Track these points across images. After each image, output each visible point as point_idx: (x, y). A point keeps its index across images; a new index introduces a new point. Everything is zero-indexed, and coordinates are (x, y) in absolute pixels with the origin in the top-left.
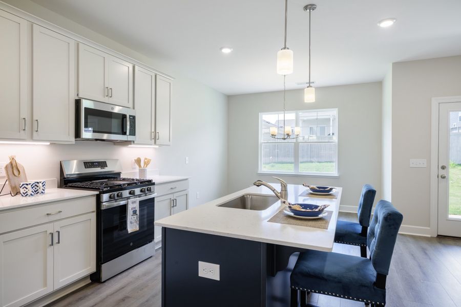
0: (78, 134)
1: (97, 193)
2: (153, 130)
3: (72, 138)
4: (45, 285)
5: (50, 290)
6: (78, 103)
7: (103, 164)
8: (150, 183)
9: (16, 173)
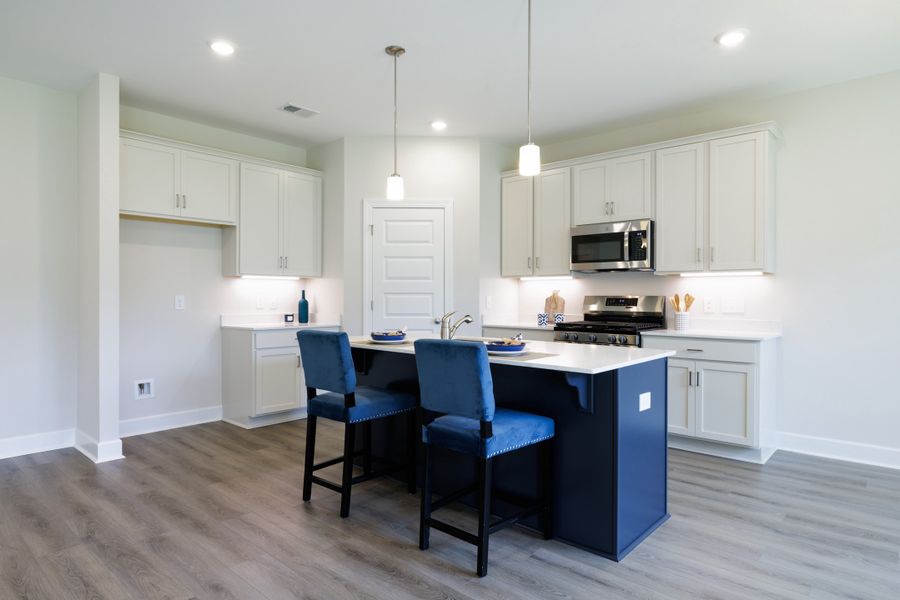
2: (700, 246)
7: (633, 302)
9: (553, 305)
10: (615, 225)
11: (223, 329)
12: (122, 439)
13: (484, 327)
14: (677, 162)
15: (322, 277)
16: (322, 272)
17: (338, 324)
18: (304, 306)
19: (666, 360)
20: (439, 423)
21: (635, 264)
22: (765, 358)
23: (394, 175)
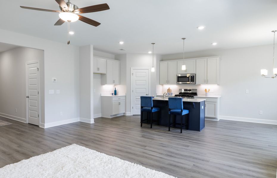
0: (177, 83)
2: (205, 79)
6: (177, 75)
7: (190, 90)
9: (169, 91)
10: (187, 74)
11: (101, 97)
12: (94, 119)
13: (157, 96)
14: (201, 62)
15: (120, 85)
16: (120, 83)
17: (125, 95)
18: (115, 91)
19: (205, 101)
20: (172, 110)
21: (191, 82)
22: (218, 101)
23: (153, 67)
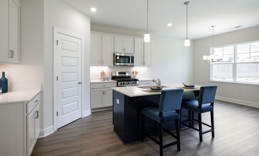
0: (114, 64)
1: (117, 81)
2: (143, 61)
3: (113, 65)
4: (102, 105)
5: (103, 106)
6: (114, 54)
7: (125, 73)
8: (137, 80)
9: (103, 75)
15: (19, 64)
16: (20, 60)
